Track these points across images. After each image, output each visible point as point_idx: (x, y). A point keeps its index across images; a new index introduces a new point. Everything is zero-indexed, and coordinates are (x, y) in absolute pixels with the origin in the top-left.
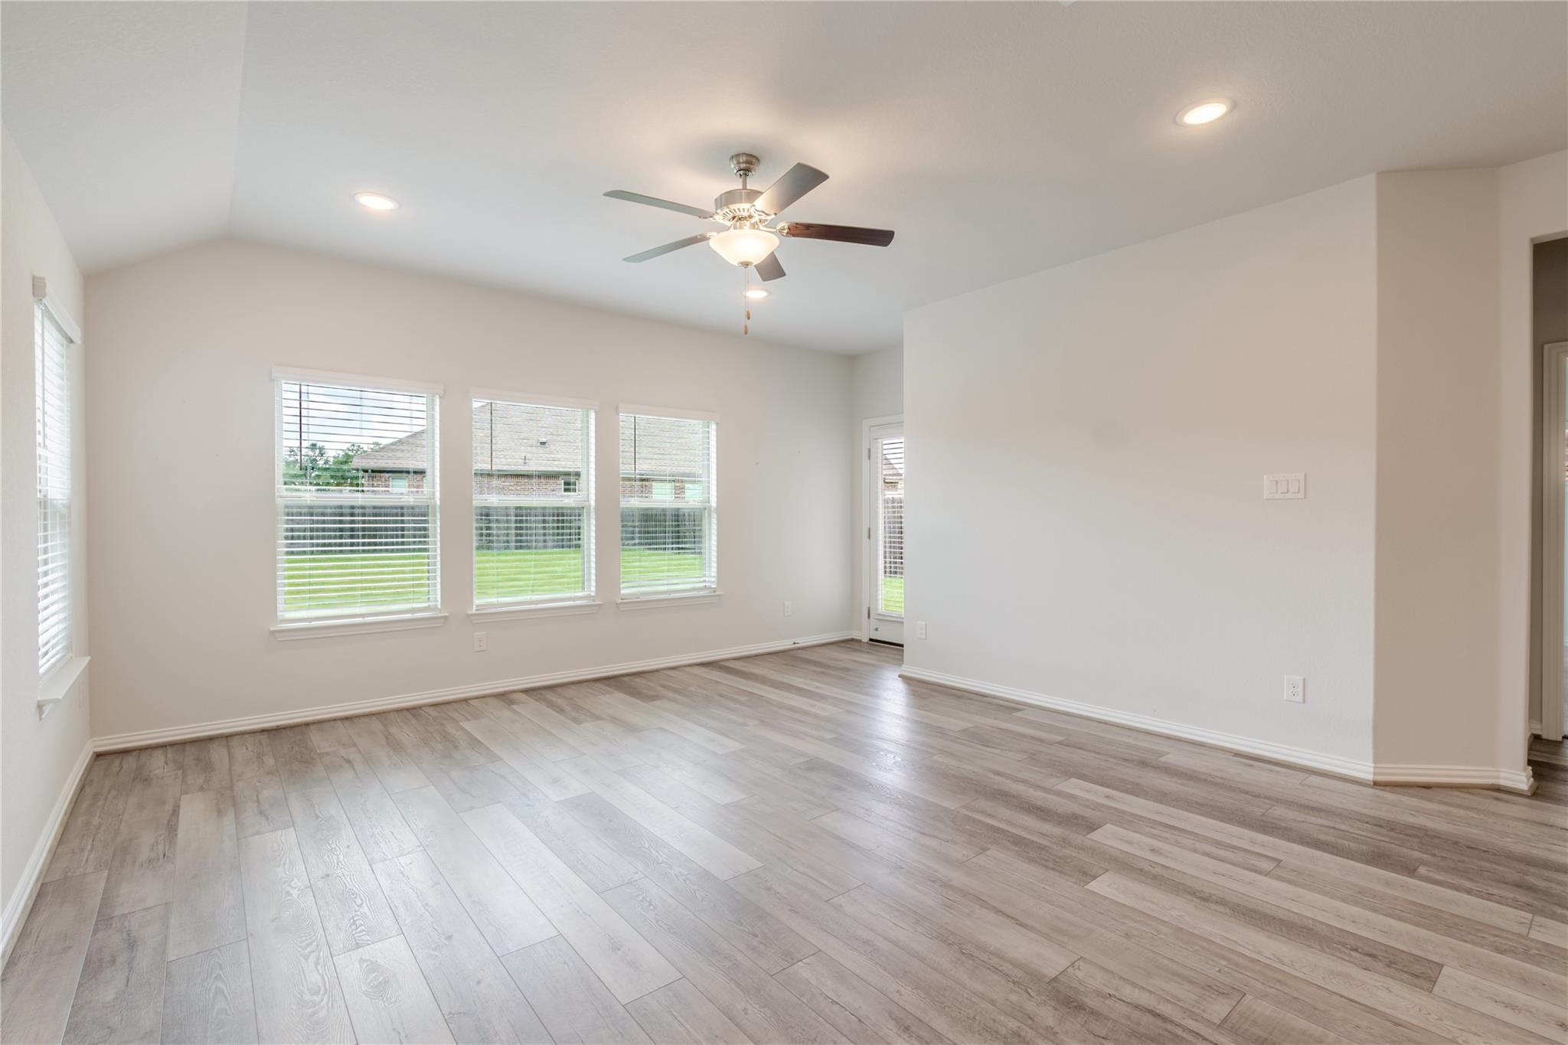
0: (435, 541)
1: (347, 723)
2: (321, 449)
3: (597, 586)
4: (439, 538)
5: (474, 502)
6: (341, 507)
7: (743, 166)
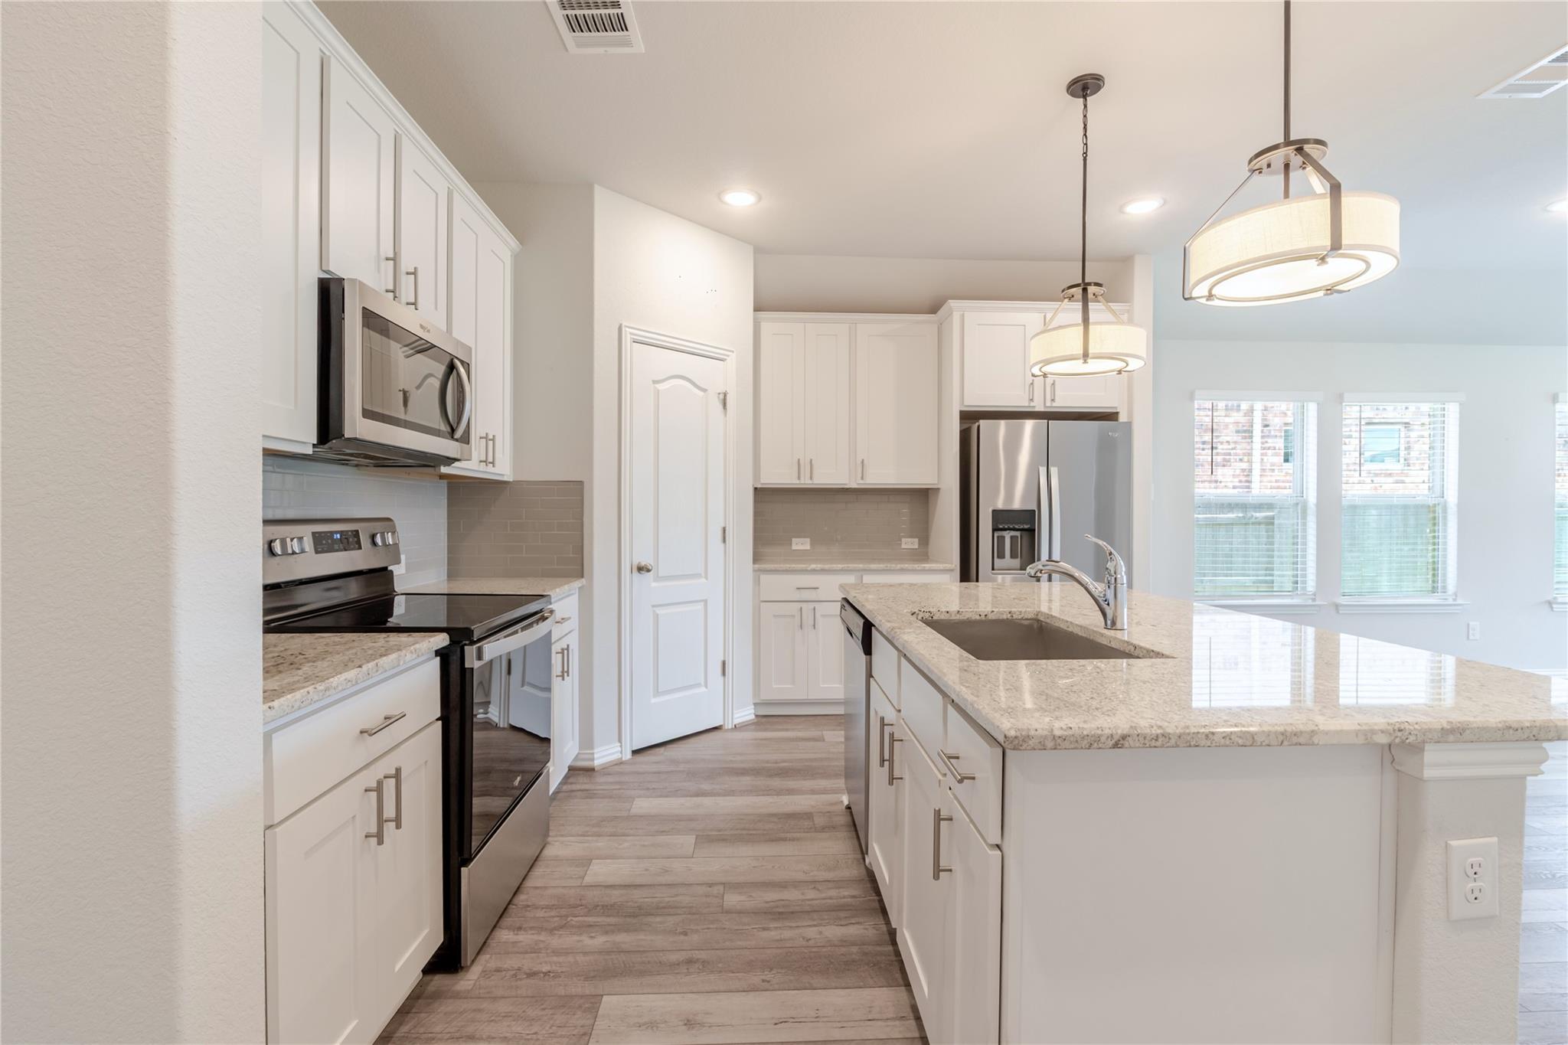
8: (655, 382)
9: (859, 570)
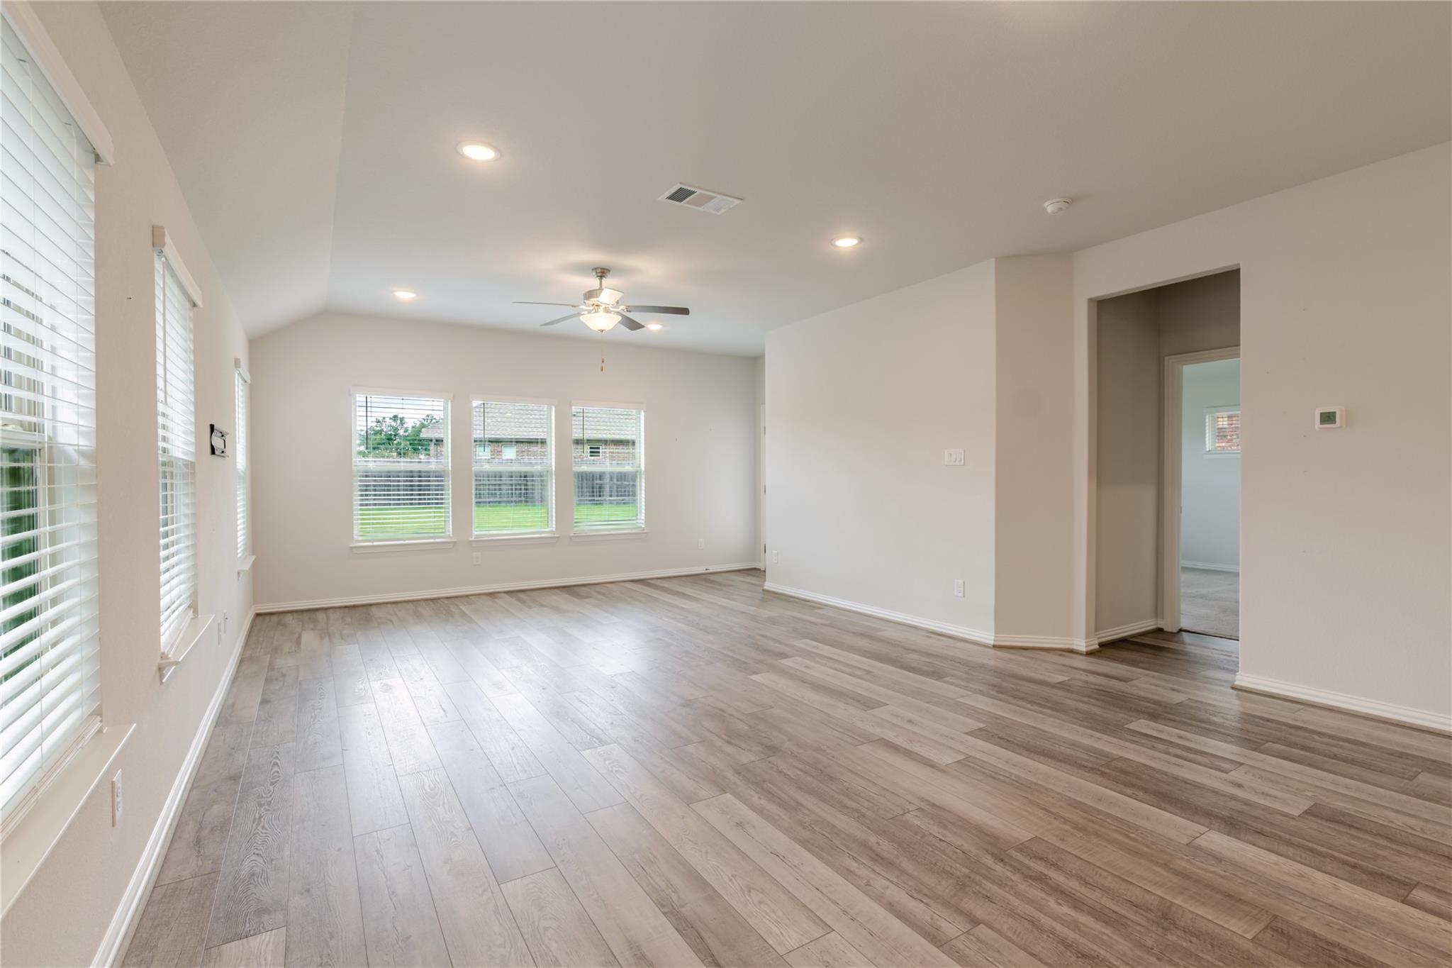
0: (448, 495)
1: (394, 605)
2: (402, 419)
3: (556, 525)
4: (450, 492)
5: (473, 468)
6: (411, 472)
7: (599, 274)
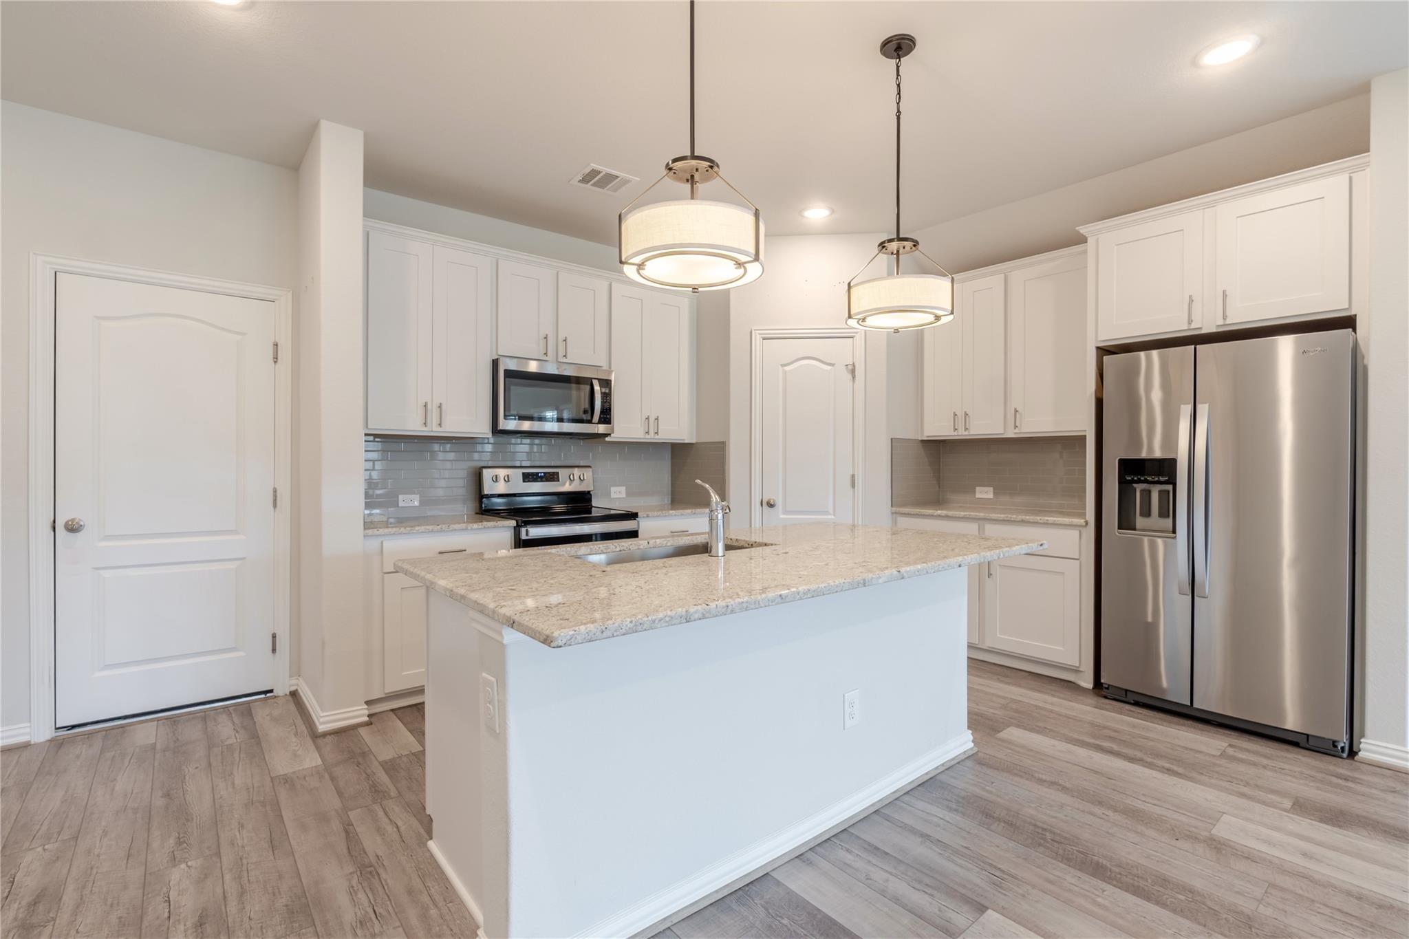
8: (783, 365)
9: (980, 519)
